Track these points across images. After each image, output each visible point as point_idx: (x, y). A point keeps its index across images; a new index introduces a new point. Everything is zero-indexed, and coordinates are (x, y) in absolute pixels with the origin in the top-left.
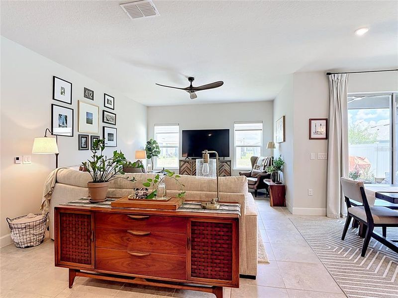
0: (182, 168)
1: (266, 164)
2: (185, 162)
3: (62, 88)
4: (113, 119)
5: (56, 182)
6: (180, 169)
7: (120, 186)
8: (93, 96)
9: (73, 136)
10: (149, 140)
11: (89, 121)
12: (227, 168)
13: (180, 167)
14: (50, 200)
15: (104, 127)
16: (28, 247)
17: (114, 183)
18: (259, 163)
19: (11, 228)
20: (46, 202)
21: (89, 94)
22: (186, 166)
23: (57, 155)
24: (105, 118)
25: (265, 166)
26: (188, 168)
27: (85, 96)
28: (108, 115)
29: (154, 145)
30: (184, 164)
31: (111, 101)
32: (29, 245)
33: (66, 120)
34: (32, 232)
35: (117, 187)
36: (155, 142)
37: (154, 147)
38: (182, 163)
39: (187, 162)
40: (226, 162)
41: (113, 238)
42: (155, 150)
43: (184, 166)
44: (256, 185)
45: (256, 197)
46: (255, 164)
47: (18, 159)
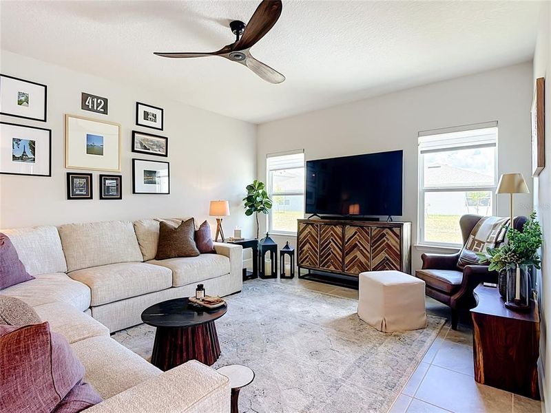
0: (302, 236)
1: (500, 239)
2: (308, 224)
4: (159, 147)
6: (298, 237)
8: (105, 107)
9: (50, 176)
11: (94, 150)
12: (394, 242)
13: (300, 233)
15: (133, 160)
18: (482, 233)
21: (94, 104)
22: (309, 232)
24: (138, 145)
25: (497, 244)
26: (312, 236)
27: (85, 107)
28: (145, 140)
30: (305, 228)
31: (154, 116)
33: (33, 149)
36: (261, 185)
38: (303, 226)
39: (312, 224)
40: (391, 229)
43: (306, 232)
44: (456, 296)
45: (454, 328)
46: (472, 237)
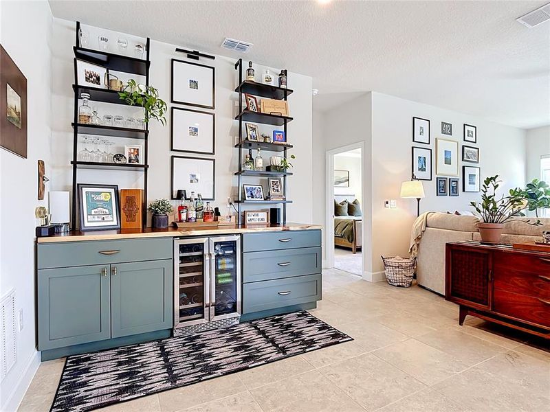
3: (421, 128)
4: (475, 156)
5: (427, 226)
7: (515, 231)
8: (451, 131)
9: (431, 179)
10: (530, 182)
11: (448, 161)
14: (418, 245)
15: (464, 167)
16: (398, 286)
17: (506, 227)
19: (385, 265)
20: (415, 246)
21: (447, 129)
23: (419, 200)
24: (465, 156)
27: (443, 132)
28: (469, 151)
29: (542, 189)
31: (472, 133)
32: (401, 284)
33: (425, 162)
34: (404, 272)
35: (510, 232)
36: (542, 184)
37: (541, 193)
41: (519, 281)
42: (543, 196)
47: (387, 203)
